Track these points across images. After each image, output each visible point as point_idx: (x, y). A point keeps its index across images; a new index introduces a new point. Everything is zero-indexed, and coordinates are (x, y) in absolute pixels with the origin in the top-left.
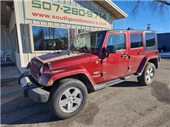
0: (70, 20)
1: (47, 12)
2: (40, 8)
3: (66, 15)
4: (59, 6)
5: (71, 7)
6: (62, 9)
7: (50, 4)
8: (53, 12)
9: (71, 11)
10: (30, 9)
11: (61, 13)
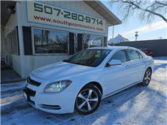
0: (70, 24)
1: (48, 16)
2: (42, 11)
3: (66, 19)
4: (60, 11)
5: (71, 12)
6: (62, 13)
7: (51, 8)
8: (54, 16)
9: (71, 16)
10: (32, 13)
11: (61, 18)
